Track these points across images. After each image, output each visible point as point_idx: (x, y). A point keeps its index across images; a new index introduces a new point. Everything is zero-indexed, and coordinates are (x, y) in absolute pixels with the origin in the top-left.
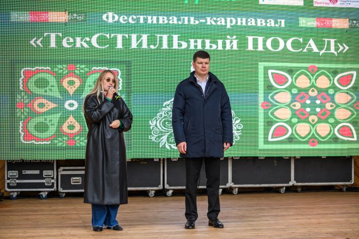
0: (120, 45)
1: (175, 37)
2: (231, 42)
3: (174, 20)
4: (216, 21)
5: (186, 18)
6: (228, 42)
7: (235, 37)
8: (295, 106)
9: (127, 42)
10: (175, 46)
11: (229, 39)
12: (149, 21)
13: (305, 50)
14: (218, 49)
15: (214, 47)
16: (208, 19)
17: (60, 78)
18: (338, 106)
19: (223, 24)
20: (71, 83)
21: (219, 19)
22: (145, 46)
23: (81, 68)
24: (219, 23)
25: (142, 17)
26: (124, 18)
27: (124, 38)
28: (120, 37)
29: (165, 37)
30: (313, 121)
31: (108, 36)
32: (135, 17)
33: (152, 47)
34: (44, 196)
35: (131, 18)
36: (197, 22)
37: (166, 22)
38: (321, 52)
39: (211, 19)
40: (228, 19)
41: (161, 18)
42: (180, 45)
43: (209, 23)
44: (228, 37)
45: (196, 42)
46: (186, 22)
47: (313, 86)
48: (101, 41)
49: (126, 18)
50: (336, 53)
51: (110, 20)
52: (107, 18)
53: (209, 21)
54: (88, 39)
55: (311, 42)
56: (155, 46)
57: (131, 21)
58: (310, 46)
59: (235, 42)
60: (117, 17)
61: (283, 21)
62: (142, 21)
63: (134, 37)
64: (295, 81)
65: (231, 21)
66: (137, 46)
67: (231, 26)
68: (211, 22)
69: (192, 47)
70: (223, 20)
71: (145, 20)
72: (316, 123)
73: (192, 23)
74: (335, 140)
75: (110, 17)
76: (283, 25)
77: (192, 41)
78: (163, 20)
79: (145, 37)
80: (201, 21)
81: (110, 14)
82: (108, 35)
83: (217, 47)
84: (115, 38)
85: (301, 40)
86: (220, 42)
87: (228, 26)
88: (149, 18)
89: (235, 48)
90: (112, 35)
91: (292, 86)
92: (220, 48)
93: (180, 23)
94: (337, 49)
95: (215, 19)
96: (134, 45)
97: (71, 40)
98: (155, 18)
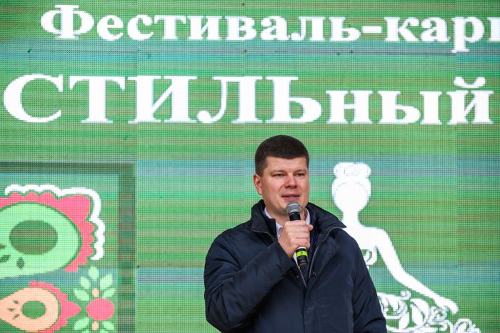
0: (97, 112)
1: (282, 85)
2: (469, 98)
3: (277, 29)
4: (417, 31)
5: (318, 23)
6: (457, 98)
7: (481, 81)
9: (121, 101)
10: (281, 115)
11: (460, 88)
12: (196, 34)
14: (425, 122)
15: (412, 115)
16: (392, 22)
19: (442, 37)
21: (426, 23)
22: (180, 114)
24: (427, 37)
25: (170, 22)
26: (111, 22)
27: (111, 88)
28: (97, 87)
29: (247, 86)
31: (58, 81)
32: (147, 21)
33: (204, 117)
35: (133, 24)
36: (354, 34)
37: (251, 34)
39: (400, 24)
40: (460, 23)
41: (233, 22)
42: (296, 110)
43: (392, 37)
44: (459, 81)
45: (349, 99)
46: (317, 35)
48: (32, 99)
49: (118, 24)
51: (67, 33)
52: (57, 22)
53: (395, 30)
56: (213, 115)
57: (135, 34)
59: (482, 101)
60: (87, 21)
62: (170, 33)
63: (145, 84)
65: (469, 29)
66: (155, 115)
67: (467, 44)
68: (400, 35)
69: (337, 117)
70: (441, 25)
71: (183, 29)
73: (337, 36)
75: (65, 21)
77: (337, 97)
78: (240, 28)
79: (180, 87)
80: (368, 29)
81: (67, 11)
82: (61, 77)
83: (422, 117)
84: (83, 88)
86: (431, 99)
87: (460, 46)
88: (196, 21)
89: (483, 117)
90: (74, 80)
92: (432, 117)
93: (296, 37)
95: (414, 22)
96: (145, 111)
98: (213, 22)
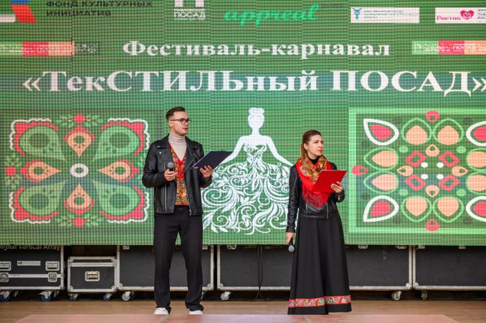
0: (147, 87)
2: (308, 79)
3: (225, 50)
4: (286, 50)
5: (242, 47)
6: (303, 79)
7: (313, 72)
8: (403, 171)
9: (157, 82)
10: (226, 87)
11: (305, 75)
12: (189, 53)
13: (421, 90)
14: (288, 90)
15: (283, 87)
16: (275, 47)
17: (63, 133)
18: (471, 171)
19: (296, 53)
20: (79, 140)
21: (289, 47)
22: (182, 87)
23: (94, 120)
24: (289, 53)
25: (178, 47)
26: (153, 48)
27: (153, 76)
28: (147, 76)
29: (211, 75)
30: (432, 193)
31: (130, 74)
32: (168, 47)
33: (193, 88)
34: (46, 297)
35: (163, 48)
36: (258, 52)
37: (213, 52)
38: (446, 92)
39: (278, 47)
40: (304, 47)
41: (205, 47)
42: (232, 85)
43: (274, 53)
44: (304, 72)
45: (256, 80)
46: (242, 53)
47: (432, 141)
48: (120, 81)
49: (156, 48)
50: (469, 92)
51: (134, 53)
52: (130, 48)
53: (275, 50)
54: (102, 79)
55: (431, 76)
56: (196, 88)
57: (163, 53)
58: (428, 82)
59: (313, 80)
60: (143, 48)
61: (387, 47)
62: (178, 52)
63: (167, 75)
64: (405, 135)
65: (308, 49)
66: (172, 88)
67: (307, 56)
68: (278, 52)
69: (250, 88)
70: (296, 47)
71: (184, 50)
72: (437, 197)
73: (250, 53)
74: (467, 222)
75: (133, 48)
76: (387, 53)
77: (250, 79)
78: (208, 50)
79: (182, 75)
80: (263, 50)
81: (134, 44)
82: (131, 72)
83: (287, 88)
84: (141, 76)
85: (415, 74)
86: (291, 80)
87: (304, 57)
88: (189, 47)
89: (314, 87)
90: (137, 73)
91: (400, 142)
92: (291, 88)
93: (232, 53)
94: (471, 86)
95: (284, 47)
96: (167, 86)
97: (80, 81)
98: (197, 47)
